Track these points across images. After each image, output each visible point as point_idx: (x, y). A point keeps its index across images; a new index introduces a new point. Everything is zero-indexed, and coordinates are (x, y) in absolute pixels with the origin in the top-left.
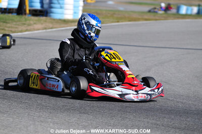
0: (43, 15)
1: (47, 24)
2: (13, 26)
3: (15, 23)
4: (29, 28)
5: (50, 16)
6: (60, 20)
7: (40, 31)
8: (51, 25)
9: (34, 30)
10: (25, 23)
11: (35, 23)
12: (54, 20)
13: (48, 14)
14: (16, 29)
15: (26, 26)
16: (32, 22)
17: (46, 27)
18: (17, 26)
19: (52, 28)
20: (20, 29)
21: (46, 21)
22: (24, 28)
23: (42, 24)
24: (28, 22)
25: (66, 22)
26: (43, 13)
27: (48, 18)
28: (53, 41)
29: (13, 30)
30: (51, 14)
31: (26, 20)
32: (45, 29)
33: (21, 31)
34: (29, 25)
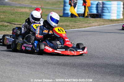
0: (98, 17)
1: (101, 23)
2: (80, 24)
3: (81, 22)
4: (89, 25)
5: (102, 18)
6: (109, 20)
7: (96, 27)
8: (103, 23)
9: (93, 26)
10: (87, 22)
11: (93, 22)
12: (105, 20)
13: (101, 17)
14: (82, 26)
15: (87, 24)
16: (91, 22)
17: (100, 24)
18: (82, 24)
19: (103, 25)
20: (84, 26)
21: (100, 21)
22: (86, 25)
23: (97, 22)
24: (89, 21)
25: (112, 21)
26: (98, 16)
27: (101, 19)
28: (104, 33)
29: (80, 26)
30: (103, 16)
31: (88, 20)
32: (100, 25)
33: (85, 27)
34: (90, 23)
